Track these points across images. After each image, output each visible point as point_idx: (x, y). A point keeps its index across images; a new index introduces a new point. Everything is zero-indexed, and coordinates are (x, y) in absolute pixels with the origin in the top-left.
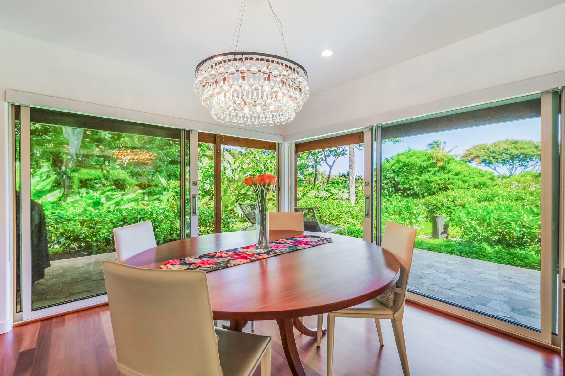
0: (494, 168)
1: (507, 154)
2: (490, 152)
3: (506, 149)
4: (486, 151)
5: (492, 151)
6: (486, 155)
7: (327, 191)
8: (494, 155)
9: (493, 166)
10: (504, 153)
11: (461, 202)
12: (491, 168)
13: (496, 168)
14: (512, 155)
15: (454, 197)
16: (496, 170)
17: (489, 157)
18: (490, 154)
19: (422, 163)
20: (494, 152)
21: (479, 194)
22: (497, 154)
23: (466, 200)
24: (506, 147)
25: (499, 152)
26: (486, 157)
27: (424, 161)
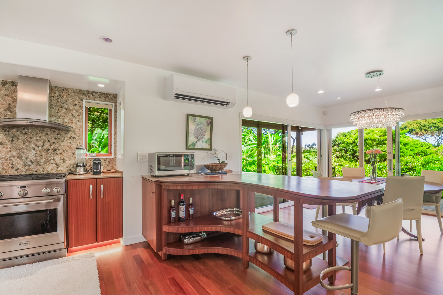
0: (425, 139)
1: (434, 127)
2: (422, 126)
3: (434, 123)
4: (419, 125)
5: (423, 125)
6: (419, 128)
7: (306, 158)
8: (424, 128)
9: (423, 137)
10: (433, 126)
11: (412, 165)
12: (422, 139)
13: (426, 138)
14: (439, 127)
15: (406, 162)
16: (427, 140)
17: (421, 130)
18: (422, 127)
19: (379, 138)
20: (425, 126)
21: (422, 160)
22: (427, 127)
23: (415, 163)
24: (434, 122)
25: (429, 126)
26: (419, 130)
27: (380, 136)
